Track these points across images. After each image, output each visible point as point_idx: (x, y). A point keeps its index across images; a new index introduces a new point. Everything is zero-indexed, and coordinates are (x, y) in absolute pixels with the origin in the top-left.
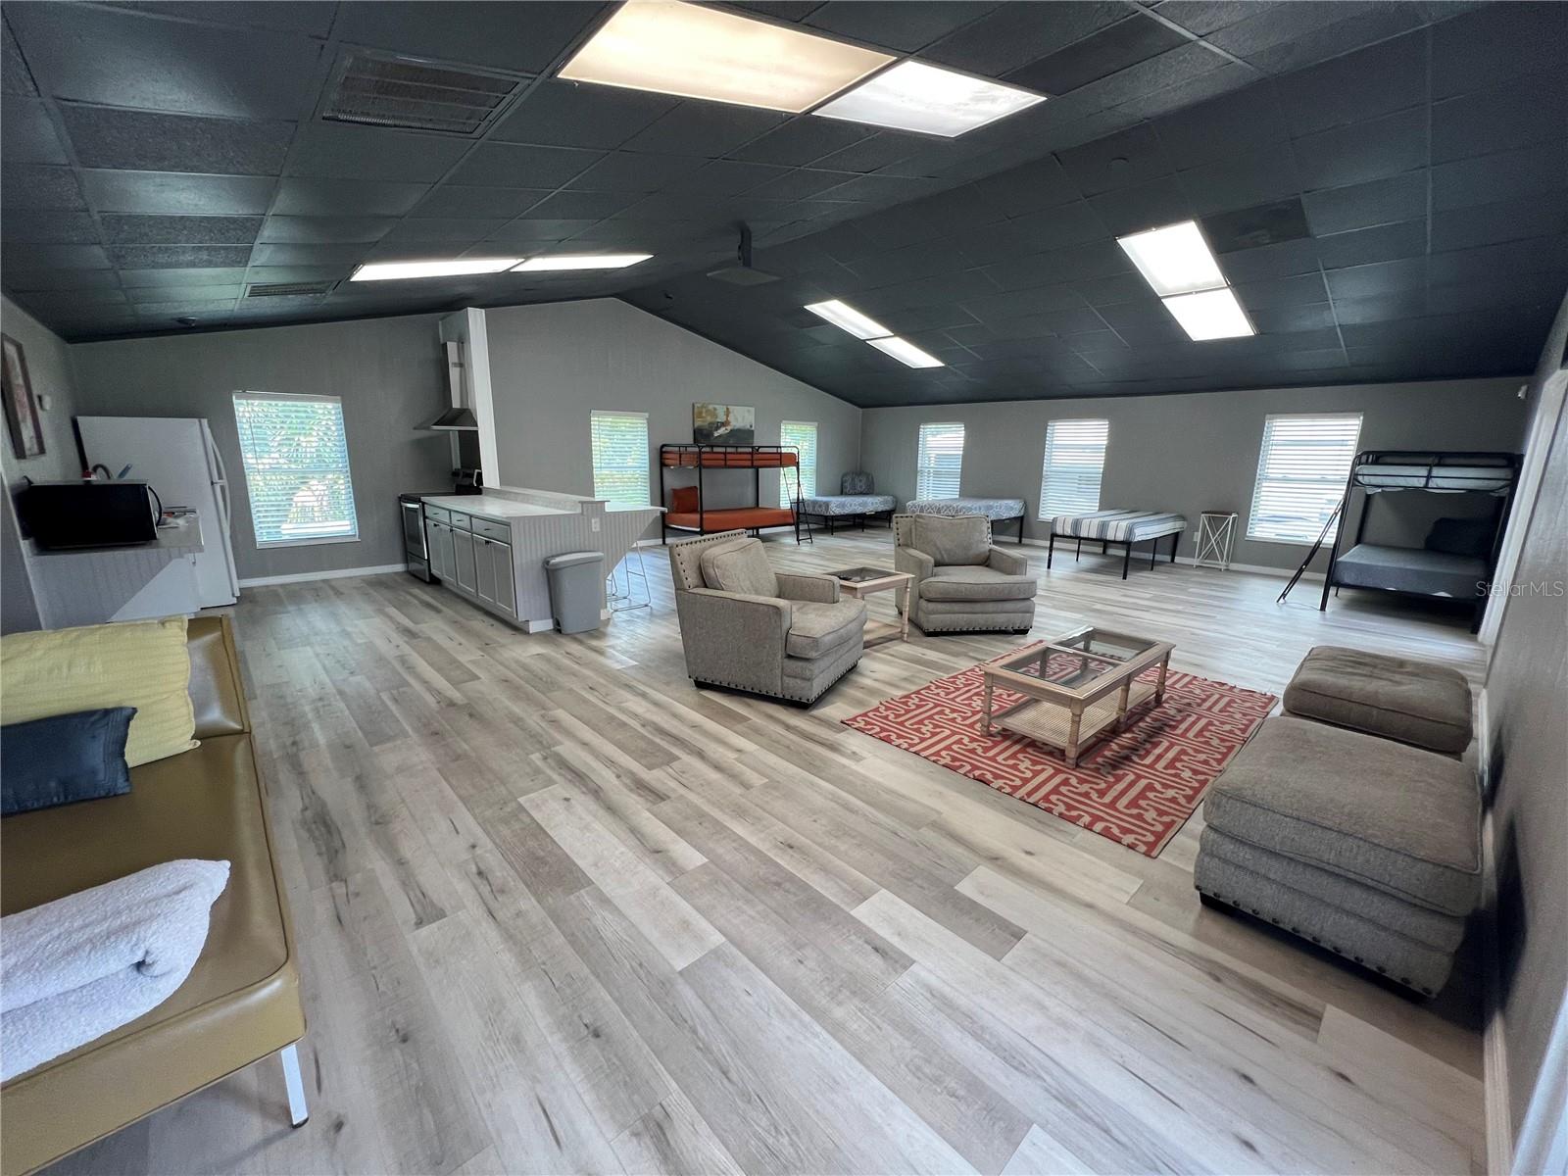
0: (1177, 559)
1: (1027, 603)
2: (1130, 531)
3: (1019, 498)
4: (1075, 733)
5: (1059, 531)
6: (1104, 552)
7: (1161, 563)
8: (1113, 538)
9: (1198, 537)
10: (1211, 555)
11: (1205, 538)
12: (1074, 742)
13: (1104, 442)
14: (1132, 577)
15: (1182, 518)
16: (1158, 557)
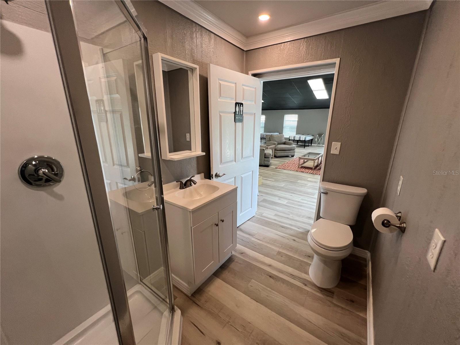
0: (312, 145)
1: (294, 151)
2: (305, 138)
3: (278, 132)
4: (314, 164)
5: (291, 139)
6: (297, 144)
7: (309, 146)
8: (302, 140)
9: (316, 140)
10: (319, 143)
11: (318, 140)
12: (314, 166)
13: (297, 119)
14: (305, 148)
15: (313, 136)
16: (306, 144)
